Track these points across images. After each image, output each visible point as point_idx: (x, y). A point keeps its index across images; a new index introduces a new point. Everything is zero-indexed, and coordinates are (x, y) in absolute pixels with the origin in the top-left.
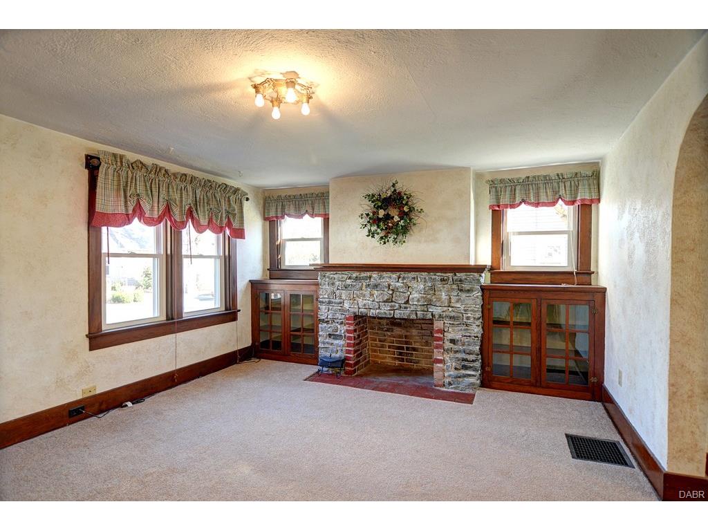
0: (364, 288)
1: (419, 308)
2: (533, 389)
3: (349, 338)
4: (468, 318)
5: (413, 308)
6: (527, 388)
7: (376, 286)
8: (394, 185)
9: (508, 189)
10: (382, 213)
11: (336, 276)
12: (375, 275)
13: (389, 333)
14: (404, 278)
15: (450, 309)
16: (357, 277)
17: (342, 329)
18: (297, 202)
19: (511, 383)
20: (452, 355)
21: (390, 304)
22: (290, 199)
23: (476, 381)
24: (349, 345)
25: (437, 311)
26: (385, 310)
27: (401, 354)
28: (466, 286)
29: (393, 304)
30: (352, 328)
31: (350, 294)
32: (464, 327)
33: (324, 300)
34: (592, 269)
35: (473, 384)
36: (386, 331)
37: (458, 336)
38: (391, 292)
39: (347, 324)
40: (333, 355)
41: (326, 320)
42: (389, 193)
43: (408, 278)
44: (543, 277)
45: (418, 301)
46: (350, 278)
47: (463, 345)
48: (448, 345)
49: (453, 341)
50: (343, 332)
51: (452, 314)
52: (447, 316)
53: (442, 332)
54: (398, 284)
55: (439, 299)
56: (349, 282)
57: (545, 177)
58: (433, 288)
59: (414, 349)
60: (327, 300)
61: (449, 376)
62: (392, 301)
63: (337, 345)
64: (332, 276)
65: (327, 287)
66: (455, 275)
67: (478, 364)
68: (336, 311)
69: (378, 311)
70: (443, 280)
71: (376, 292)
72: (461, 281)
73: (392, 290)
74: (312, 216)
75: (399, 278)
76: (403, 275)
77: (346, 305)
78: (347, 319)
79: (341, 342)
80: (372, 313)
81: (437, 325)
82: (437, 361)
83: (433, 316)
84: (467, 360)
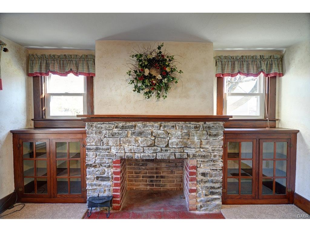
0: (129, 135)
1: (177, 150)
2: (254, 201)
3: (116, 179)
4: (215, 156)
5: (172, 150)
6: (250, 201)
7: (140, 134)
8: (159, 48)
9: (230, 63)
10: (147, 72)
11: (103, 126)
12: (139, 124)
13: (143, 167)
14: (165, 127)
15: (202, 150)
16: (123, 126)
17: (109, 172)
18: (61, 62)
19: (240, 198)
20: (202, 185)
21: (153, 148)
22: (53, 58)
23: (219, 202)
24: (116, 185)
25: (191, 151)
26: (149, 153)
27: (152, 181)
28: (214, 132)
29: (155, 148)
30: (119, 170)
31: (116, 141)
32: (212, 163)
33: (91, 147)
34: (277, 118)
35: (218, 205)
36: (141, 165)
37: (207, 170)
38: (153, 138)
39: (115, 167)
40: (101, 195)
41: (94, 164)
42: (154, 55)
43: (168, 126)
44: (249, 123)
45: (177, 144)
46: (117, 127)
47: (211, 176)
48: (200, 177)
49: (204, 174)
50: (110, 174)
51: (204, 154)
52: (199, 156)
53: (195, 168)
54: (160, 132)
55: (193, 143)
56: (115, 130)
57: (253, 57)
58: (188, 134)
59: (162, 177)
60: (94, 147)
61: (201, 201)
62: (154, 146)
63: (105, 186)
64: (99, 125)
65: (94, 135)
66: (205, 123)
67: (220, 190)
68: (103, 156)
69: (142, 154)
70: (196, 127)
71: (140, 138)
72: (209, 128)
73: (154, 136)
74: (76, 74)
75: (160, 126)
76: (164, 124)
77: (113, 151)
78: (114, 162)
79: (109, 183)
80: (137, 156)
81: (191, 162)
82: (191, 191)
83: (188, 156)
84: (214, 188)
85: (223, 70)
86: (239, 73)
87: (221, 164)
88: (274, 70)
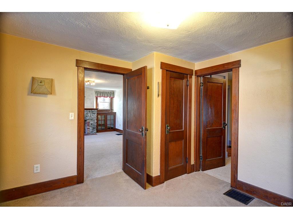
4: (94, 119)
6: (104, 131)
9: (99, 93)
20: (91, 127)
23: (96, 131)
25: (88, 118)
28: (94, 113)
32: (94, 121)
34: (113, 109)
37: (92, 123)
44: (105, 111)
48: (90, 125)
49: (91, 124)
51: (91, 119)
53: (89, 122)
55: (88, 116)
57: (106, 92)
61: (91, 131)
66: (92, 110)
67: (96, 128)
70: (89, 112)
81: (88, 121)
82: (88, 129)
83: (87, 119)
84: (94, 127)
85: (97, 95)
86: (102, 96)
87: (96, 121)
88: (112, 96)
